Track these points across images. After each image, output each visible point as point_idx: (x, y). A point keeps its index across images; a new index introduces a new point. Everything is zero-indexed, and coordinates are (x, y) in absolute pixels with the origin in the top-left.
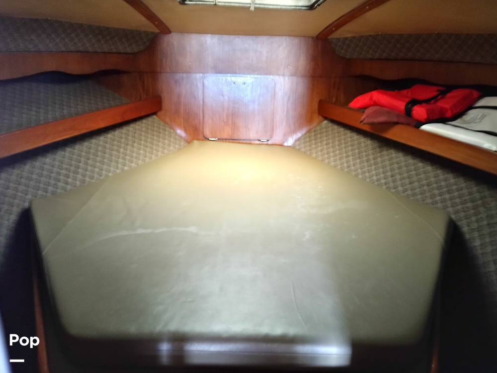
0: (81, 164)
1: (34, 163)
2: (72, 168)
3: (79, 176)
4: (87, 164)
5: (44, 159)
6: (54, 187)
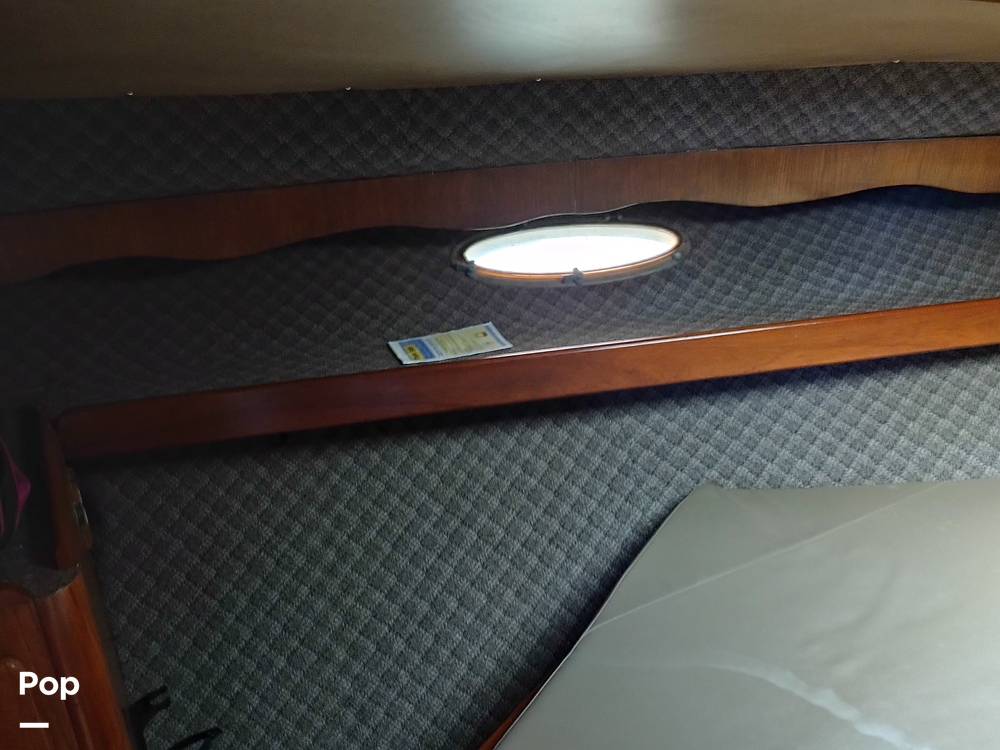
0: (883, 429)
1: (764, 399)
2: (854, 433)
3: (864, 458)
4: (901, 430)
5: (792, 397)
6: (781, 467)
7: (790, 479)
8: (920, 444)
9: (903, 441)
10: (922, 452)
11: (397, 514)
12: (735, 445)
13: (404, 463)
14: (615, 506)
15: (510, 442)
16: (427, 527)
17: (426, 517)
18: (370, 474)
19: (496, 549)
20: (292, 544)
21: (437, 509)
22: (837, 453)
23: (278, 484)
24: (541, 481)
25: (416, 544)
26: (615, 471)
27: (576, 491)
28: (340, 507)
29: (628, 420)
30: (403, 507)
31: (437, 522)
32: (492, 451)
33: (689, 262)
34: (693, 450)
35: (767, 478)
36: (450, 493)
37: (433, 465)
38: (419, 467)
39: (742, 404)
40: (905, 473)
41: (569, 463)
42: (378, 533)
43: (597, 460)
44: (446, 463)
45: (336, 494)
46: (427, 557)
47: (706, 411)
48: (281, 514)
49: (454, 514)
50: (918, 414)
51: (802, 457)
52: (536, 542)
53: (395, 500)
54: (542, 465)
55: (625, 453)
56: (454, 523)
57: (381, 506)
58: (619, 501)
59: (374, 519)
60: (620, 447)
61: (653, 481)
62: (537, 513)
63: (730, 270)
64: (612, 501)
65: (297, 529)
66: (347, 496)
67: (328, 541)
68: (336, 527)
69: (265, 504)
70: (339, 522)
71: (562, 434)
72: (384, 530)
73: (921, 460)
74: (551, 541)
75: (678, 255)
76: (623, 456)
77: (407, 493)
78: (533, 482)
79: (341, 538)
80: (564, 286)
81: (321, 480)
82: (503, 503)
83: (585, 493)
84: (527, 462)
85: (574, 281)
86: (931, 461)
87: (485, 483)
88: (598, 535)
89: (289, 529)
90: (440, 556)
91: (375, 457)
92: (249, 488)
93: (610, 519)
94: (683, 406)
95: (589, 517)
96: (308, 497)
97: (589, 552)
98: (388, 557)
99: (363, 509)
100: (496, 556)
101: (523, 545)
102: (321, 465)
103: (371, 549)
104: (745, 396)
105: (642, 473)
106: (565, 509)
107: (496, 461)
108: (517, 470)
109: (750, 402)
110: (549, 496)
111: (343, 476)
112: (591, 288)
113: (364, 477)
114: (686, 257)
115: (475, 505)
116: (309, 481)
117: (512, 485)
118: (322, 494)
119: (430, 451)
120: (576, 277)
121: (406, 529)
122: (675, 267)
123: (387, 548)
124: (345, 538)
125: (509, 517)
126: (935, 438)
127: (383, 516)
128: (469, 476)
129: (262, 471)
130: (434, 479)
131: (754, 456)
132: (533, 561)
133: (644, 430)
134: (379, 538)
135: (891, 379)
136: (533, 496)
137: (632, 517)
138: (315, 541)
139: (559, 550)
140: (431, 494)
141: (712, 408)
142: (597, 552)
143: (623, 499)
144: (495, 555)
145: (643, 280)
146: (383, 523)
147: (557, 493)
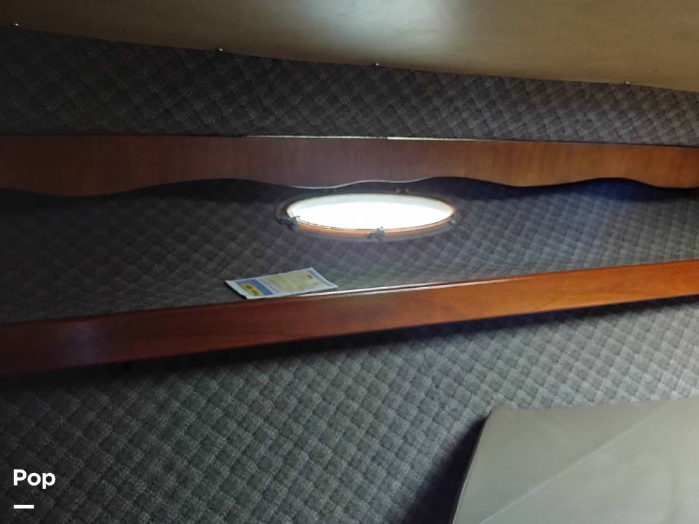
7: (557, 400)
8: (645, 371)
9: (633, 369)
10: (647, 377)
11: (235, 438)
12: (514, 373)
13: (240, 390)
14: (425, 426)
15: (334, 370)
16: (262, 450)
17: (261, 441)
18: (209, 401)
19: (325, 468)
20: (134, 471)
21: (272, 433)
22: (588, 379)
23: (120, 412)
24: (362, 405)
25: (252, 468)
26: (423, 395)
27: (391, 414)
28: (180, 433)
29: (429, 351)
30: (241, 431)
31: (272, 445)
32: (319, 378)
33: (462, 228)
34: (483, 377)
35: (540, 399)
36: (283, 417)
37: (266, 392)
38: (255, 393)
39: (515, 339)
40: (638, 394)
41: (384, 388)
42: (217, 458)
43: (407, 386)
44: (278, 390)
45: (177, 421)
46: (264, 479)
47: (489, 345)
48: (122, 442)
49: (288, 438)
50: (640, 348)
51: (564, 382)
52: (361, 461)
53: (233, 425)
54: (362, 391)
55: (429, 379)
56: (288, 446)
57: (219, 432)
58: (428, 421)
59: (213, 444)
60: (425, 374)
61: (453, 404)
62: (360, 434)
63: (491, 235)
64: (422, 421)
65: (139, 456)
66: (187, 422)
67: (169, 467)
68: (177, 453)
69: (107, 431)
70: (180, 448)
71: (377, 363)
72: (223, 455)
73: (648, 383)
74: (373, 459)
75: (453, 222)
76: (428, 382)
77: (244, 418)
78: (355, 406)
79: (181, 463)
80: (369, 241)
81: (162, 407)
82: (330, 425)
83: (399, 415)
84: (349, 388)
85: (378, 238)
86: (654, 383)
87: (314, 408)
88: (413, 452)
89: (130, 457)
90: (275, 478)
91: (214, 385)
92: (92, 416)
93: (421, 438)
94: (470, 340)
95: (405, 437)
96: (149, 424)
97: (405, 468)
98: (227, 480)
99: (202, 435)
100: (326, 476)
101: (350, 464)
102: (162, 393)
103: (211, 474)
104: (516, 333)
105: (444, 398)
106: (383, 429)
107: (322, 387)
108: (341, 396)
109: (520, 338)
110: (369, 418)
111: (183, 403)
112: (391, 243)
113: (203, 403)
114: (459, 224)
115: (306, 428)
116: (151, 408)
117: (338, 409)
118: (164, 421)
119: (264, 379)
120: (379, 234)
121: (244, 453)
122: (452, 231)
123: (226, 471)
124: (185, 463)
125: (337, 438)
126: (654, 366)
127: (222, 441)
128: (300, 401)
129: (105, 399)
130: (268, 404)
131: (529, 381)
132: (359, 478)
133: (442, 360)
134: (218, 462)
135: (617, 321)
136: (356, 420)
137: (439, 435)
138: (156, 468)
139: (380, 468)
140: (266, 419)
141: (493, 343)
142: (412, 468)
143: (430, 420)
144: (325, 474)
145: (430, 239)
146: (221, 447)
147: (376, 415)
